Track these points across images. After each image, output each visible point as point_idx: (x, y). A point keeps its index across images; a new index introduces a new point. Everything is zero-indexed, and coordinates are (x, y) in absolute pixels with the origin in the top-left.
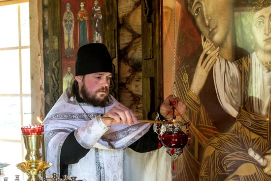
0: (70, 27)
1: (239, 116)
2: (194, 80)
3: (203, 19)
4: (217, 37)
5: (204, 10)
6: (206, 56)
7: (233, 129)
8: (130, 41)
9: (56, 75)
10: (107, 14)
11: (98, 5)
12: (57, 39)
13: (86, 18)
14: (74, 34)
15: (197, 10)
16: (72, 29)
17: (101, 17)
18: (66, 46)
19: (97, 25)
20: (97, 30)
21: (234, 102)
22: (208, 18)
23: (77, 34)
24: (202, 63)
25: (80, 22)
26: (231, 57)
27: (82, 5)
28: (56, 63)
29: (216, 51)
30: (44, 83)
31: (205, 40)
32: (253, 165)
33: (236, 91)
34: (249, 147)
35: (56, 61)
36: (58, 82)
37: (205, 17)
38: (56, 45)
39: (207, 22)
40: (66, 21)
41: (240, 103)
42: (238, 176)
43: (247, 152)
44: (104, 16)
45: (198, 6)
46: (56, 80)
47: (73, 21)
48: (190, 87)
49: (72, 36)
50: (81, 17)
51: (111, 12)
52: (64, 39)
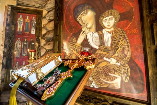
0: (21, 23)
1: (99, 48)
2: (78, 40)
3: (82, 22)
4: (89, 26)
5: (83, 19)
6: (84, 32)
7: (97, 52)
8: (46, 32)
9: (12, 40)
10: (38, 22)
11: (35, 19)
12: (14, 26)
13: (29, 22)
14: (23, 26)
15: (80, 19)
16: (22, 24)
17: (35, 23)
18: (18, 30)
19: (33, 25)
20: (33, 26)
21: (97, 44)
22: (84, 21)
23: (24, 26)
24: (82, 34)
25: (26, 23)
26: (95, 31)
27: (28, 17)
28: (12, 35)
29: (88, 30)
30: (4, 43)
31: (83, 27)
32: (105, 62)
33: (97, 41)
34: (104, 57)
35: (12, 34)
36: (13, 43)
37: (83, 21)
38: (13, 28)
39: (84, 22)
40: (19, 21)
41: (99, 44)
42: (100, 67)
43: (103, 58)
44: (37, 22)
45: (80, 18)
46: (12, 42)
47: (23, 22)
48: (76, 42)
49: (21, 27)
50: (27, 21)
51: (40, 22)
52: (17, 27)
